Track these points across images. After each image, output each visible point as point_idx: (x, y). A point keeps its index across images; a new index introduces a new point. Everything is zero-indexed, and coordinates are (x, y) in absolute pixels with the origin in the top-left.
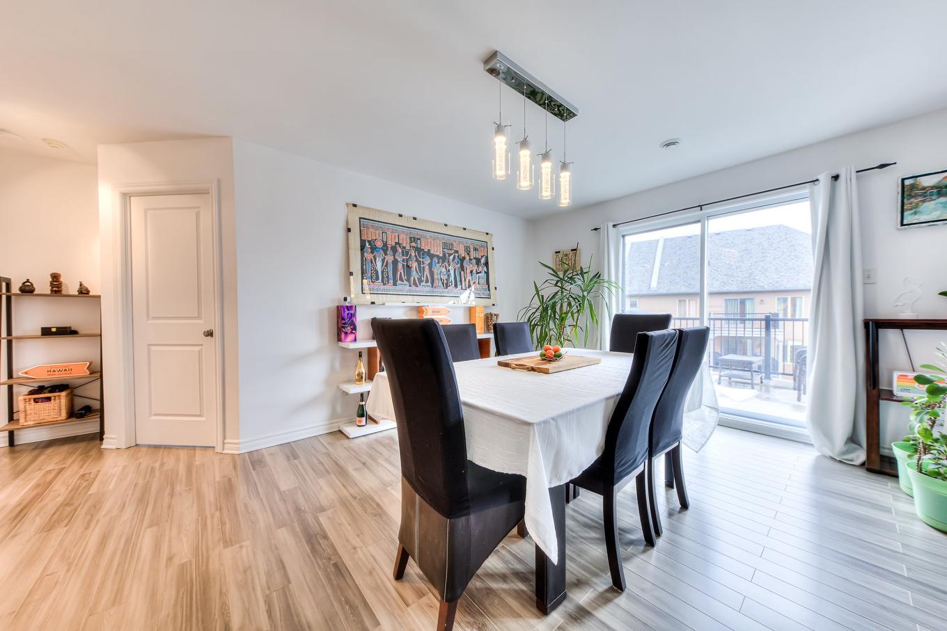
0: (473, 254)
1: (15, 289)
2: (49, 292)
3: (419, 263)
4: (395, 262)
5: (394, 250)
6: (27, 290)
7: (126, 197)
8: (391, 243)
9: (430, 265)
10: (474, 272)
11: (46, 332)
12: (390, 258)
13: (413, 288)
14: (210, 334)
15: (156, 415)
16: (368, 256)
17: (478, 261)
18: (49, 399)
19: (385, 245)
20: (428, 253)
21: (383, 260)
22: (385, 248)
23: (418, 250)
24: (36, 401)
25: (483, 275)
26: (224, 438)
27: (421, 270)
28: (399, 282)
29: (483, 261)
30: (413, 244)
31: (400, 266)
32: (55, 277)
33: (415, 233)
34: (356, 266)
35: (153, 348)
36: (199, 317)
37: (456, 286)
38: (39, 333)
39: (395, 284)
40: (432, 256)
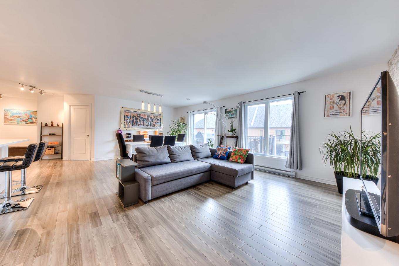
0: (156, 118)
1: (43, 125)
2: (50, 126)
3: (140, 120)
4: (133, 120)
5: (133, 117)
6: (46, 125)
7: (70, 106)
8: (132, 116)
9: (143, 121)
10: (156, 122)
11: (50, 135)
12: (132, 119)
13: (138, 126)
14: (88, 136)
15: (75, 153)
16: (126, 119)
17: (158, 120)
18: (51, 149)
19: (131, 116)
20: (143, 118)
21: (130, 120)
22: (130, 117)
23: (140, 117)
24: (48, 149)
25: (159, 123)
26: (91, 158)
27: (140, 122)
28: (134, 125)
29: (159, 119)
30: (139, 116)
31: (134, 121)
32: (52, 122)
33: (139, 113)
34: (122, 121)
35: (75, 139)
36: (86, 132)
37: (151, 126)
38: (49, 135)
39: (133, 125)
40: (144, 119)
